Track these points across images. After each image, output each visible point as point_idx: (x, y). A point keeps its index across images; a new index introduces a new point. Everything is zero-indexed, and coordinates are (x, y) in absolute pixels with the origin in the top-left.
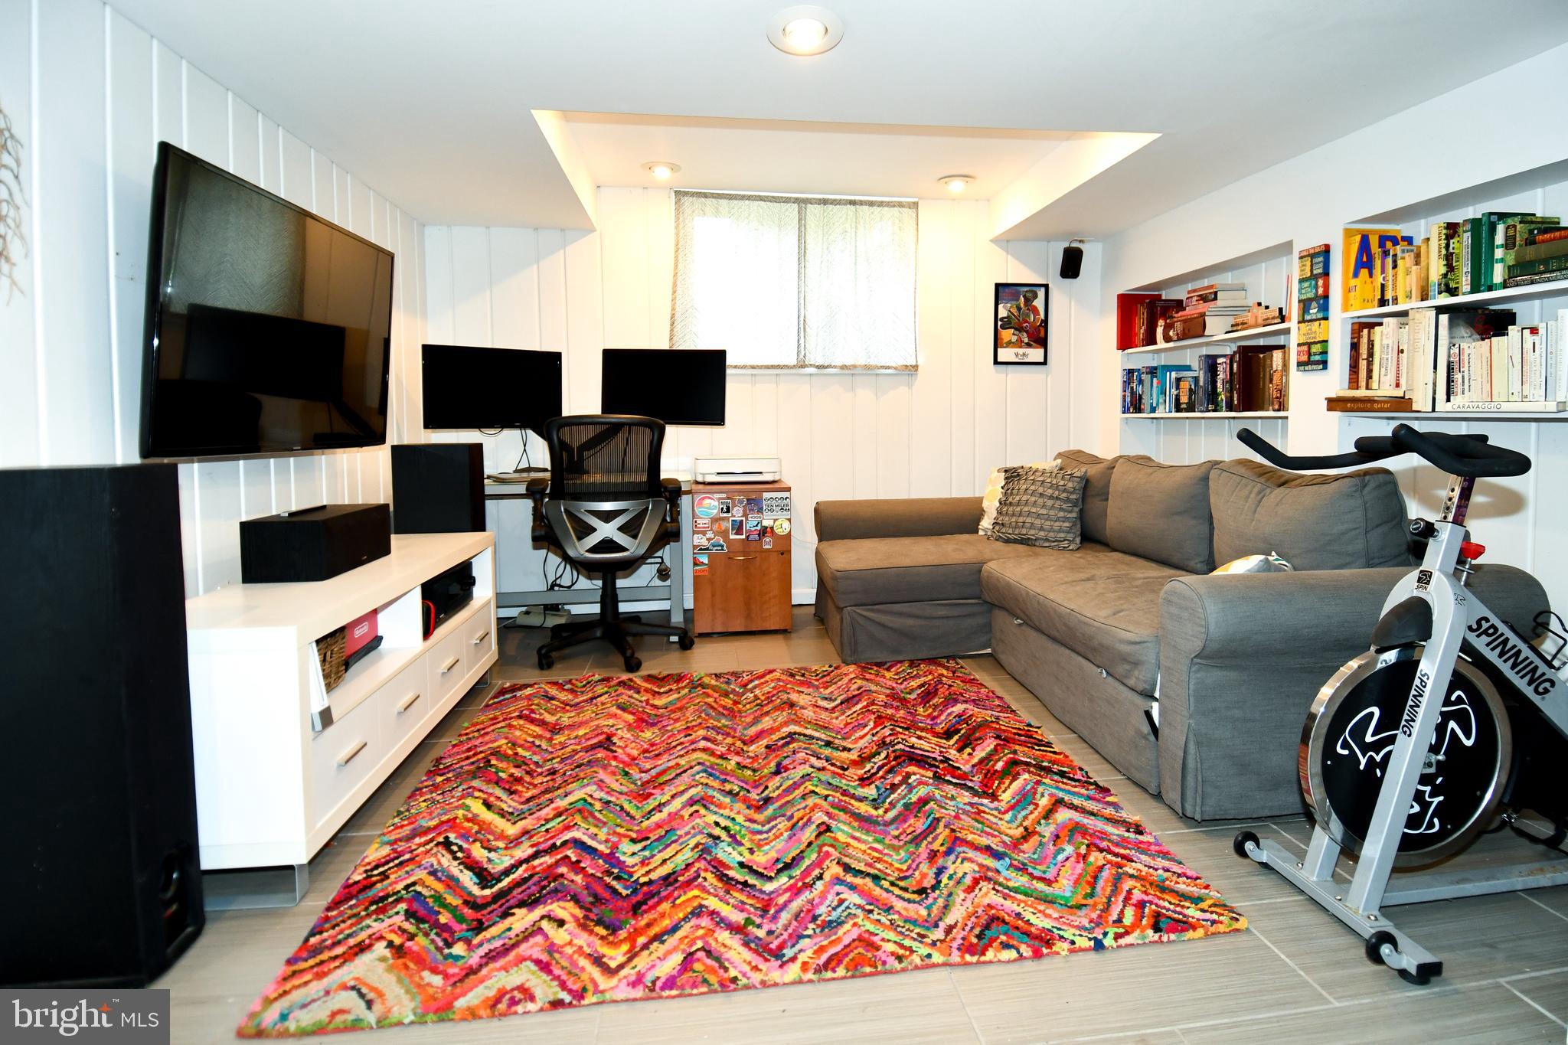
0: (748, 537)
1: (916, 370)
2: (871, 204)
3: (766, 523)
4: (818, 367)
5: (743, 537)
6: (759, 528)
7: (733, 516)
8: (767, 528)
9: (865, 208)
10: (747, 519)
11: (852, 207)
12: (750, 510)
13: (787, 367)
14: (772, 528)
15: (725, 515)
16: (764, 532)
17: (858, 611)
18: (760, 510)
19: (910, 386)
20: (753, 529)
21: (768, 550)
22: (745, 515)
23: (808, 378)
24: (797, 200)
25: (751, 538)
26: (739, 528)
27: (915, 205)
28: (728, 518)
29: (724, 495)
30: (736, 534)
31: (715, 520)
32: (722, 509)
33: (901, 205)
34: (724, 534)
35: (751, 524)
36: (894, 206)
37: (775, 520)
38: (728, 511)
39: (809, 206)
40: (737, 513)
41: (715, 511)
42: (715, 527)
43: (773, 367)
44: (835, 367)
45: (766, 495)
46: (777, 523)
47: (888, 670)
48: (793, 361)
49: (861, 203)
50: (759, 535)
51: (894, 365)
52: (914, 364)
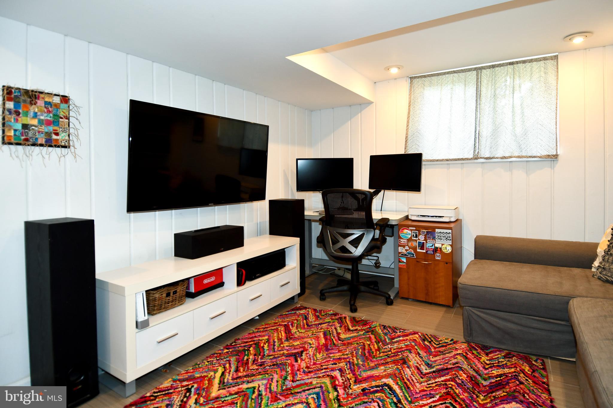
0: (427, 252)
1: (557, 158)
2: (524, 62)
3: (437, 245)
4: (487, 158)
5: (425, 251)
6: (433, 247)
7: (419, 240)
8: (437, 248)
9: (520, 65)
10: (426, 242)
11: (512, 66)
12: (428, 237)
13: (467, 159)
14: (441, 248)
15: (415, 239)
16: (436, 250)
17: (473, 310)
18: (434, 238)
19: (553, 167)
20: (430, 248)
21: (438, 260)
22: (426, 240)
23: (481, 164)
24: (475, 69)
25: (429, 252)
26: (422, 246)
27: (556, 57)
28: (416, 240)
29: (414, 228)
30: (420, 249)
31: (409, 240)
32: (413, 235)
33: (545, 59)
34: (415, 249)
35: (429, 245)
36: (541, 60)
37: (442, 245)
38: (416, 237)
39: (483, 70)
40: (422, 238)
41: (410, 236)
42: (410, 244)
43: (459, 159)
44: (497, 158)
45: (437, 230)
46: (443, 246)
48: (471, 156)
49: (517, 63)
50: (433, 251)
51: (539, 155)
52: (555, 153)
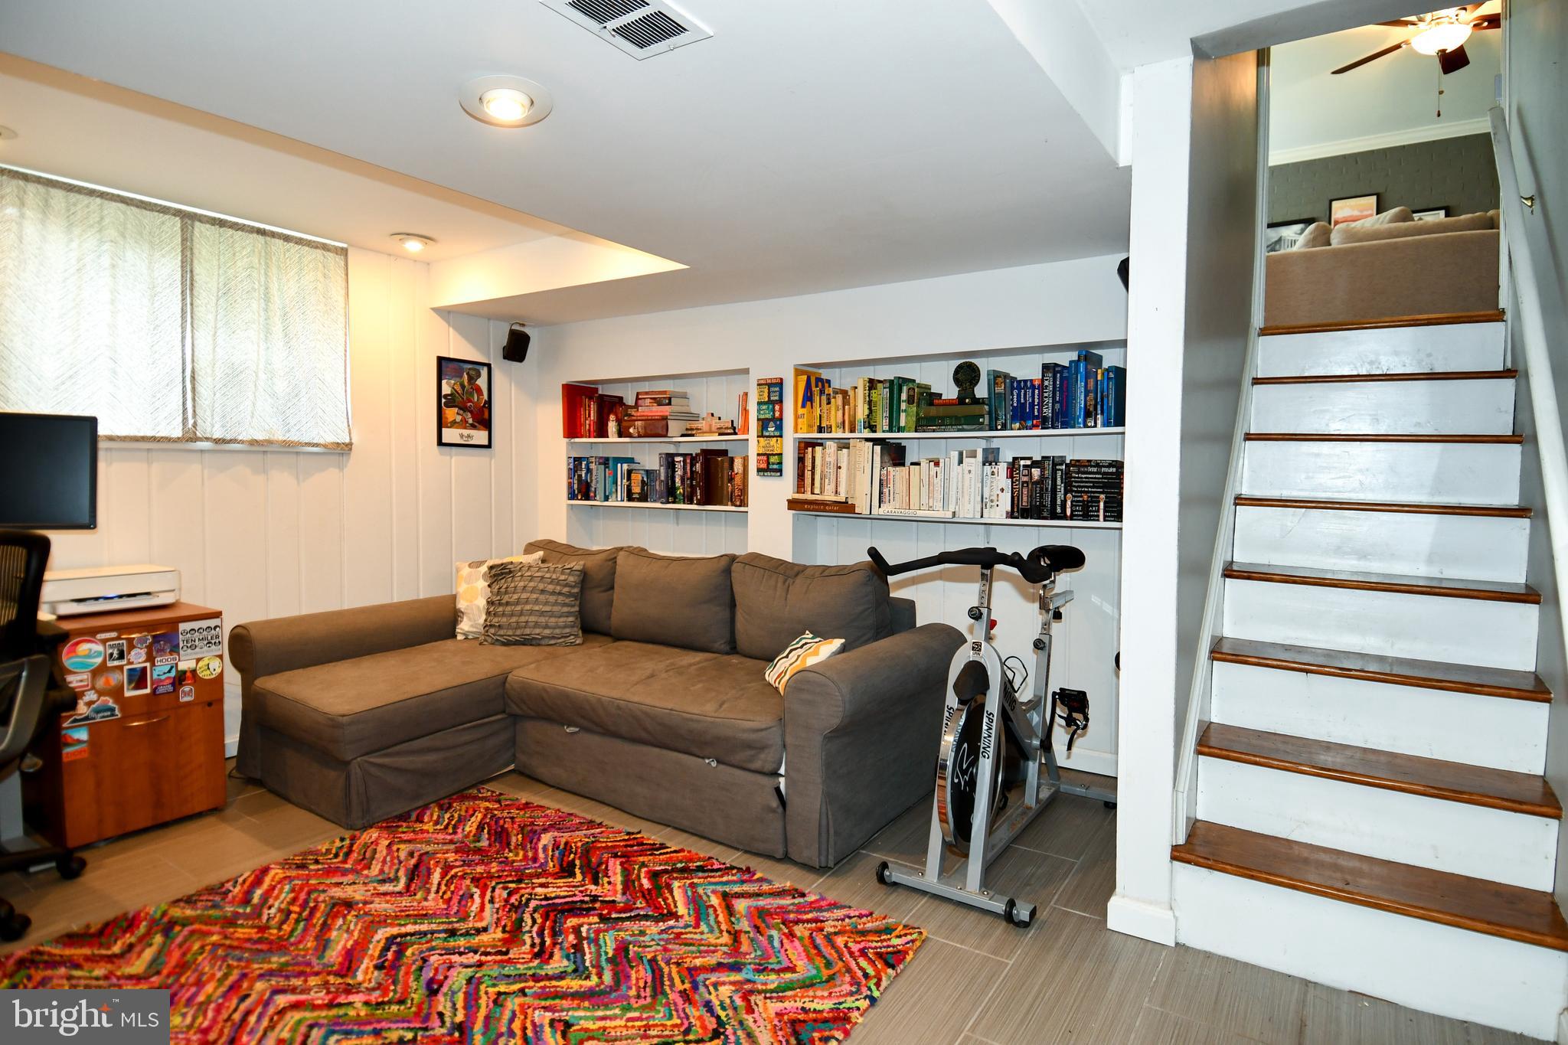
0: (154, 690)
1: (351, 449)
2: (287, 239)
3: (183, 666)
4: (217, 441)
5: (148, 691)
6: (173, 674)
7: (130, 663)
8: (184, 672)
9: (279, 242)
10: (153, 665)
11: (260, 238)
12: (158, 651)
13: (168, 440)
14: (194, 672)
15: (116, 663)
16: (180, 678)
18: (175, 649)
19: (341, 468)
20: (163, 677)
21: (188, 703)
22: (150, 658)
23: (199, 454)
24: (178, 213)
25: (161, 690)
26: (139, 678)
27: (344, 252)
28: (121, 668)
29: (114, 634)
30: (137, 688)
31: (99, 671)
32: (111, 655)
33: (325, 247)
34: (117, 693)
35: (162, 669)
36: (317, 247)
37: (198, 660)
38: (121, 656)
39: (197, 224)
40: (137, 658)
41: (99, 660)
42: (100, 683)
43: (144, 439)
44: (242, 442)
45: (183, 627)
46: (201, 664)
47: (420, 820)
48: (177, 432)
49: (273, 235)
50: (173, 684)
51: (322, 441)
52: (347, 441)
